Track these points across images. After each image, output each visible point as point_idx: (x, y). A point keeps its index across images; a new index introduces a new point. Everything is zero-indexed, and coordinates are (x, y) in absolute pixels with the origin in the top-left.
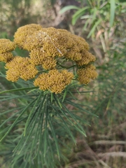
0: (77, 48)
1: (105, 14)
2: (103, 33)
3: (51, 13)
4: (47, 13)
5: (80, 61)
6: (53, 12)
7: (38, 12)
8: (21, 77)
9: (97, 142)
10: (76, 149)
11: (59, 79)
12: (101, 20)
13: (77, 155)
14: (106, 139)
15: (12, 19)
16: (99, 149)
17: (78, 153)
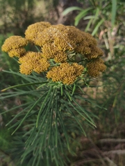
0: (86, 43)
1: (108, 14)
2: (106, 33)
3: (53, 15)
4: (49, 15)
5: (90, 55)
6: (55, 13)
7: (41, 14)
8: (35, 70)
9: (102, 141)
10: (81, 147)
11: (70, 71)
12: (103, 20)
13: (82, 154)
14: (111, 137)
15: (16, 21)
16: (105, 148)
17: (83, 152)
